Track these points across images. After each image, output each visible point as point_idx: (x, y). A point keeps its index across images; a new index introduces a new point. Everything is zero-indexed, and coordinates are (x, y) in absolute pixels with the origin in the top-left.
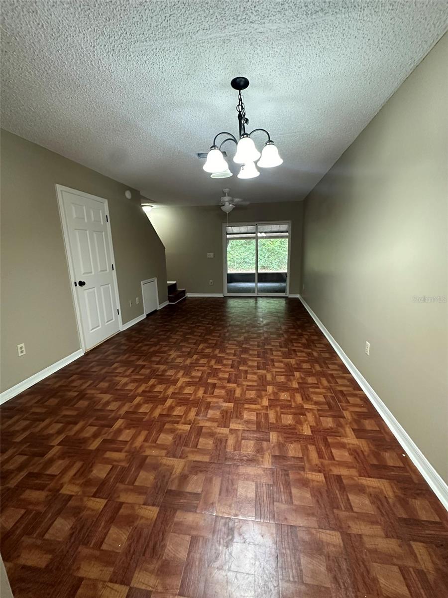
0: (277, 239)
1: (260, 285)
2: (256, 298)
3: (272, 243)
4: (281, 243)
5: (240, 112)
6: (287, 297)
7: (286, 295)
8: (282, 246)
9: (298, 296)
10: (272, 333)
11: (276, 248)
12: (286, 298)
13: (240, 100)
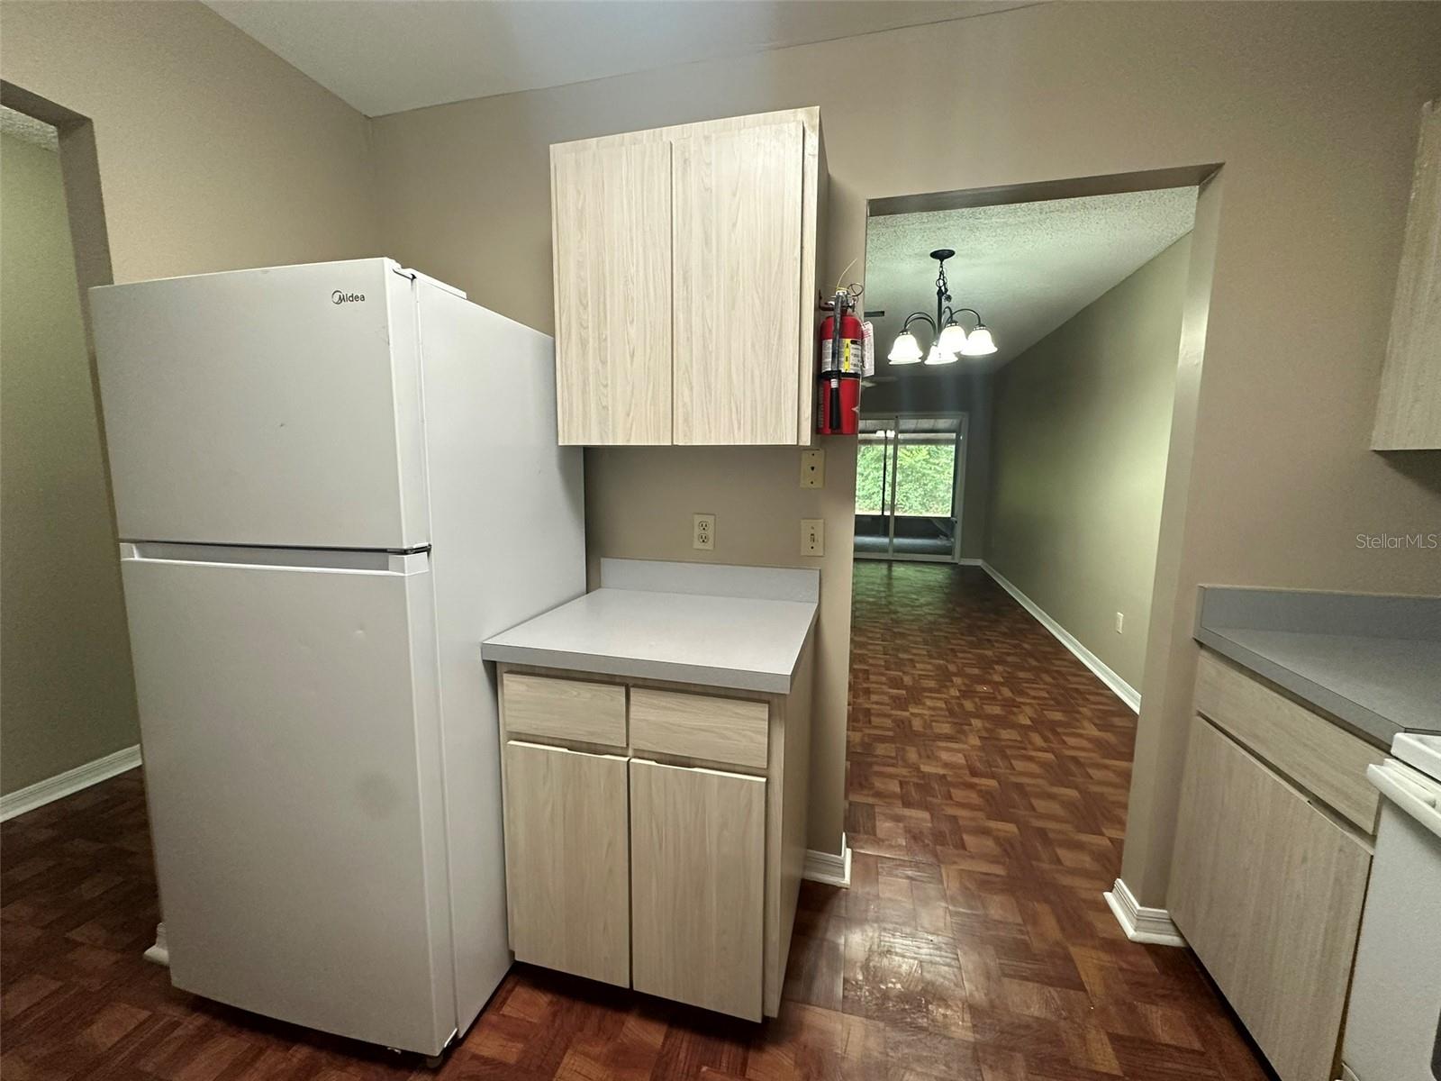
0: (922, 447)
1: (898, 541)
2: (890, 563)
3: (909, 454)
4: (929, 454)
5: (940, 287)
6: (956, 564)
7: (953, 559)
8: (931, 460)
9: (979, 562)
10: (940, 616)
11: (919, 465)
12: (953, 565)
13: (941, 273)
